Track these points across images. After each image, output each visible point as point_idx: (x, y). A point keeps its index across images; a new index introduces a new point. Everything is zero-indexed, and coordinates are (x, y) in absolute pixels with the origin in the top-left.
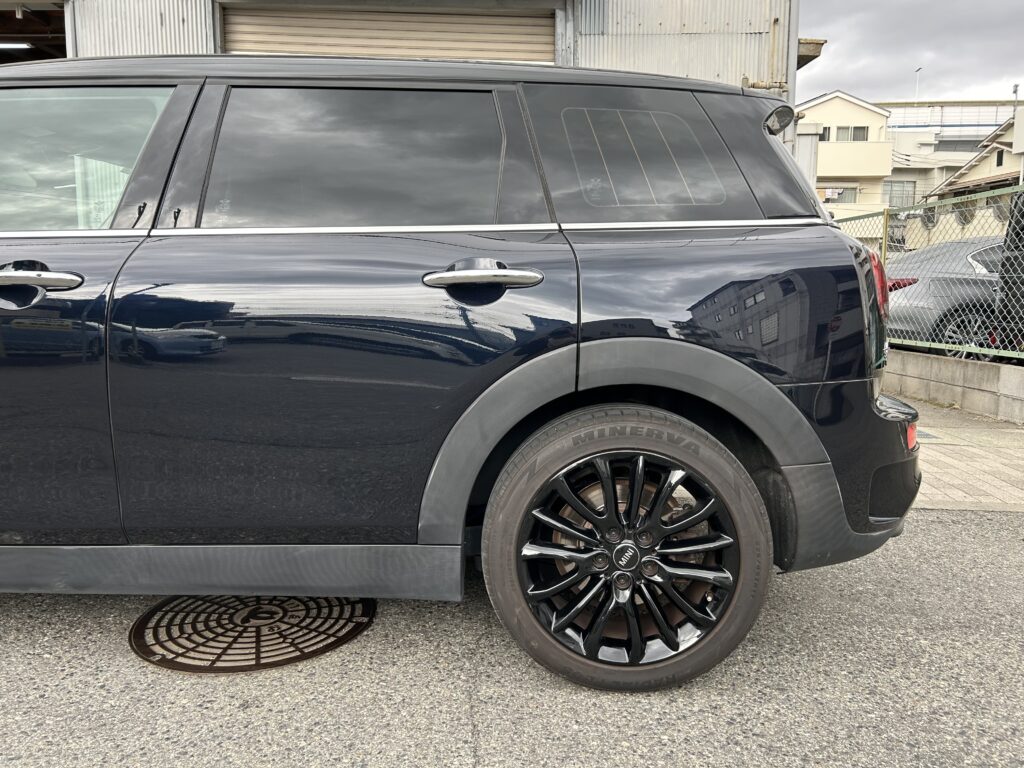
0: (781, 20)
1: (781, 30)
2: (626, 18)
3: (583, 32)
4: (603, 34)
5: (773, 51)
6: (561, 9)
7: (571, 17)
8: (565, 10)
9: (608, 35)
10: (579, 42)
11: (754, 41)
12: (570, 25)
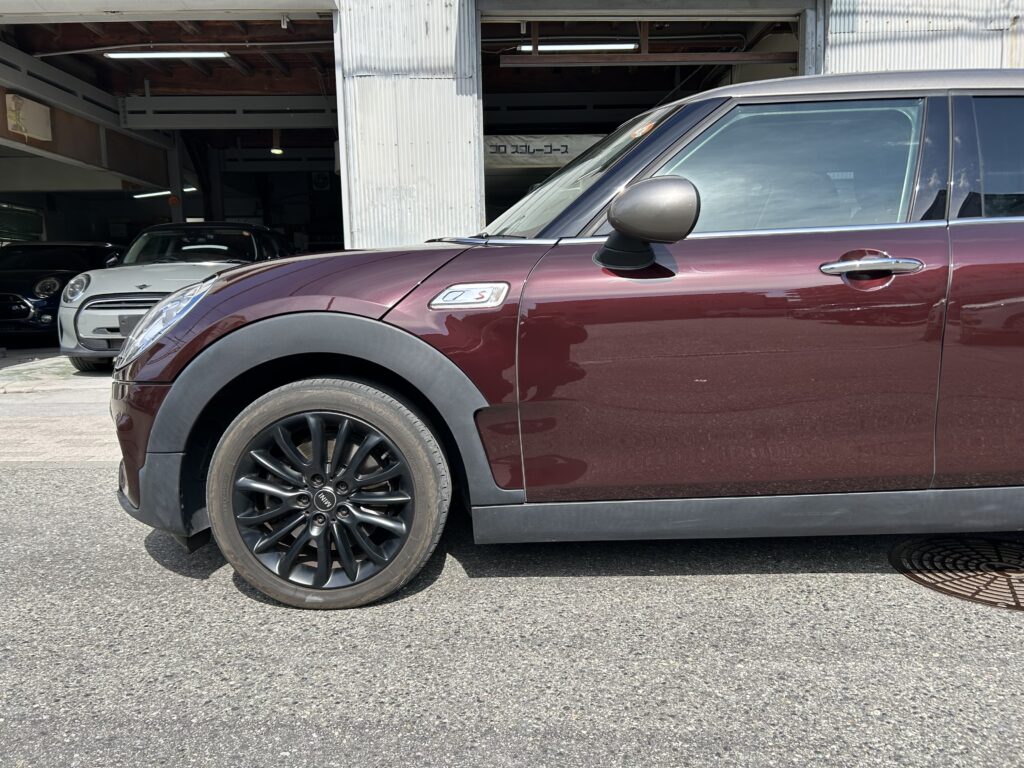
2: (874, 16)
3: (833, 31)
4: (853, 32)
5: (1013, 46)
6: (811, 9)
7: (821, 17)
8: (816, 9)
9: (857, 33)
10: (829, 40)
12: (820, 24)
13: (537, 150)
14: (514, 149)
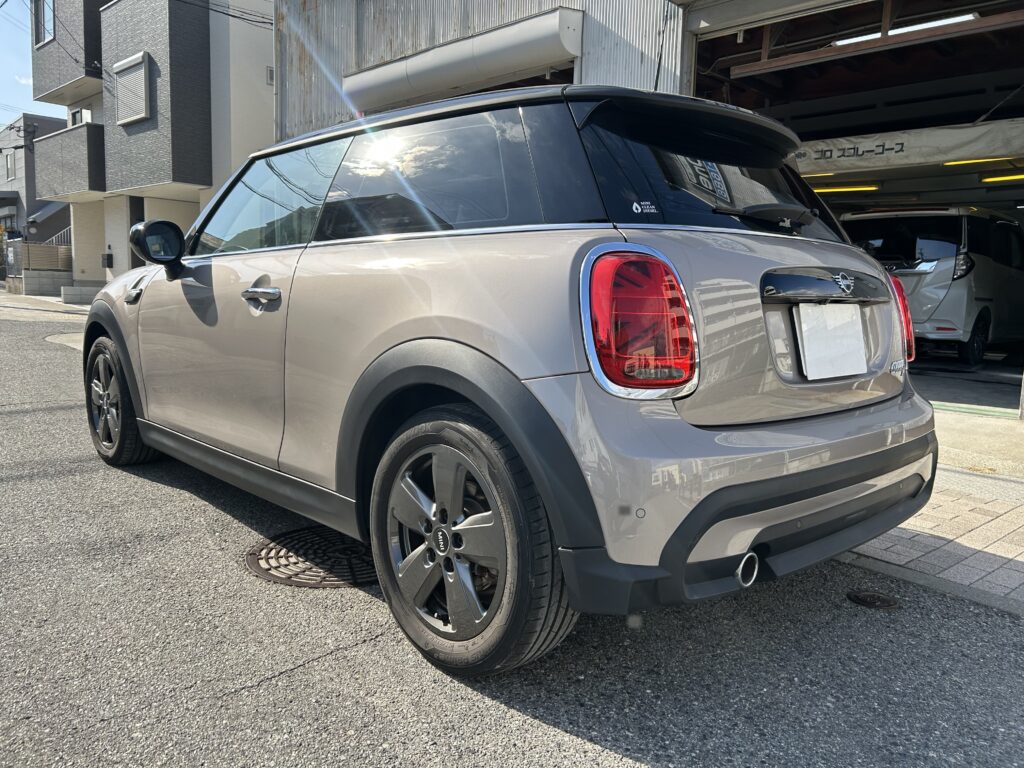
13: (868, 151)
14: (840, 153)
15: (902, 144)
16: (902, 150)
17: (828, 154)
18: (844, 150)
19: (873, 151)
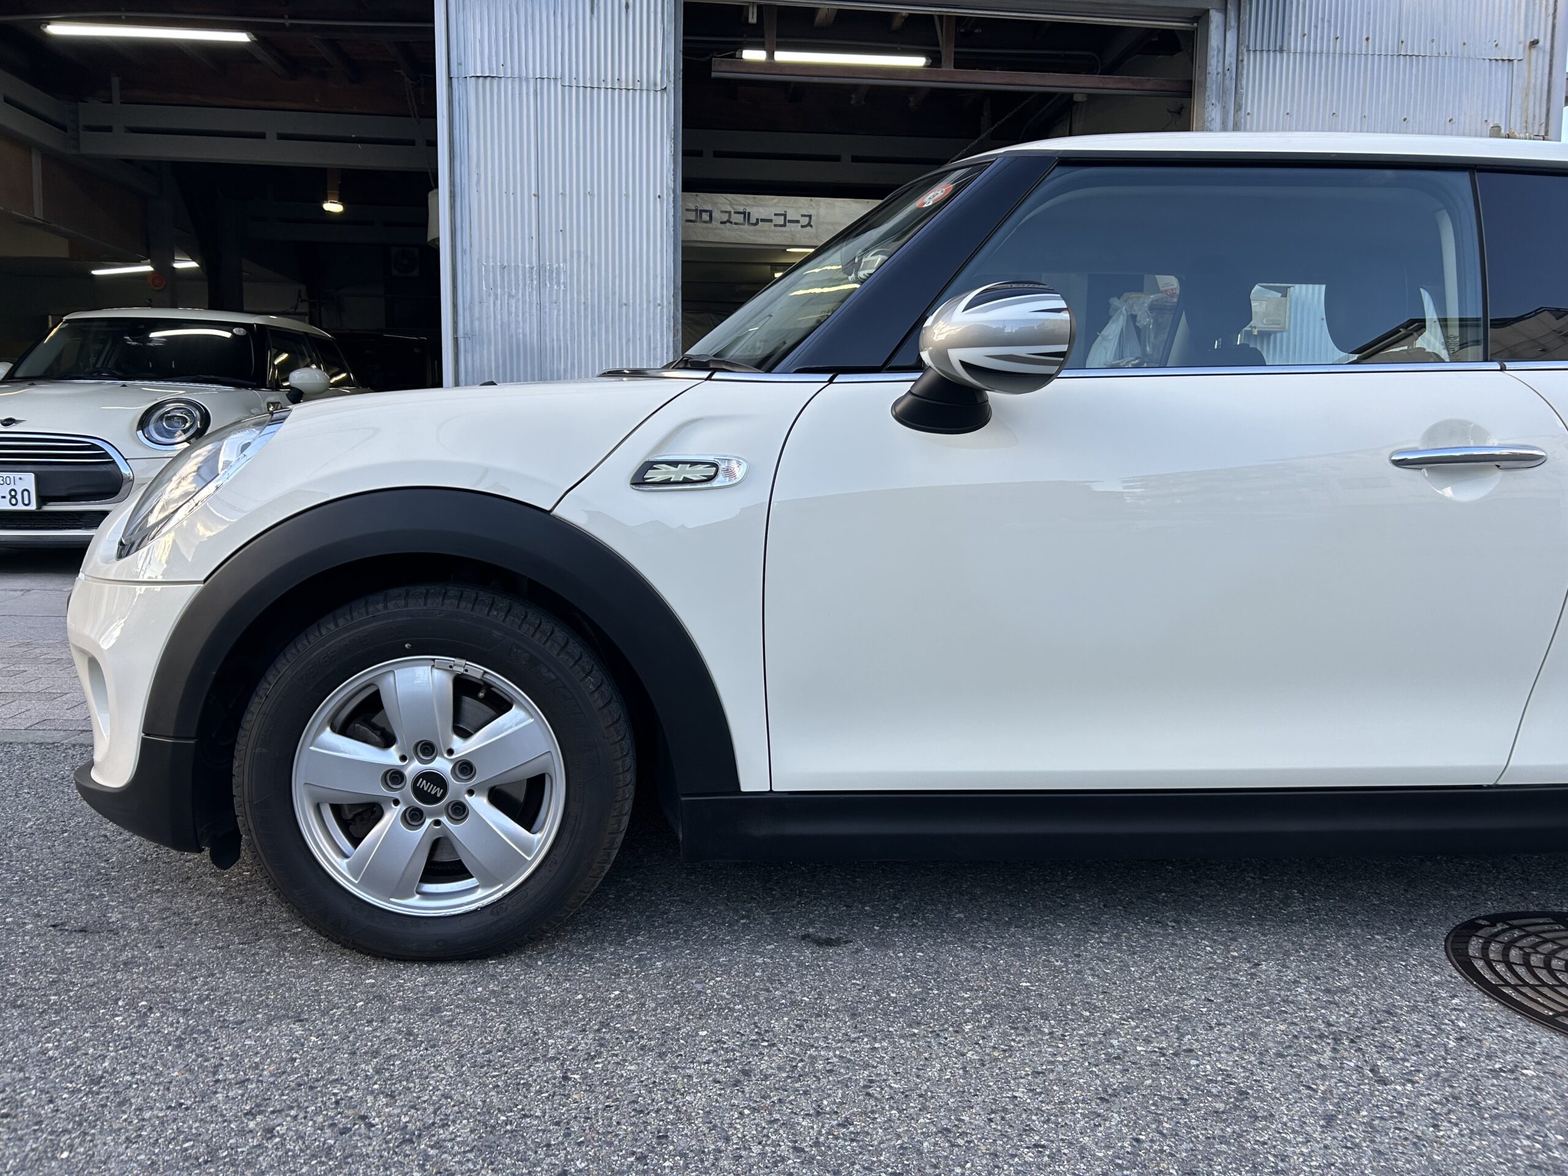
0: (1541, 43)
1: (1540, 60)
2: (1316, 27)
3: (1251, 48)
4: (1281, 51)
5: (1528, 88)
6: (1217, 10)
7: (1233, 22)
8: (1225, 11)
9: (1289, 52)
10: (1245, 62)
11: (1502, 71)
12: (1231, 36)
13: (763, 220)
14: (725, 217)
15: (810, 216)
16: (809, 225)
17: (706, 217)
18: (729, 213)
19: (771, 221)
